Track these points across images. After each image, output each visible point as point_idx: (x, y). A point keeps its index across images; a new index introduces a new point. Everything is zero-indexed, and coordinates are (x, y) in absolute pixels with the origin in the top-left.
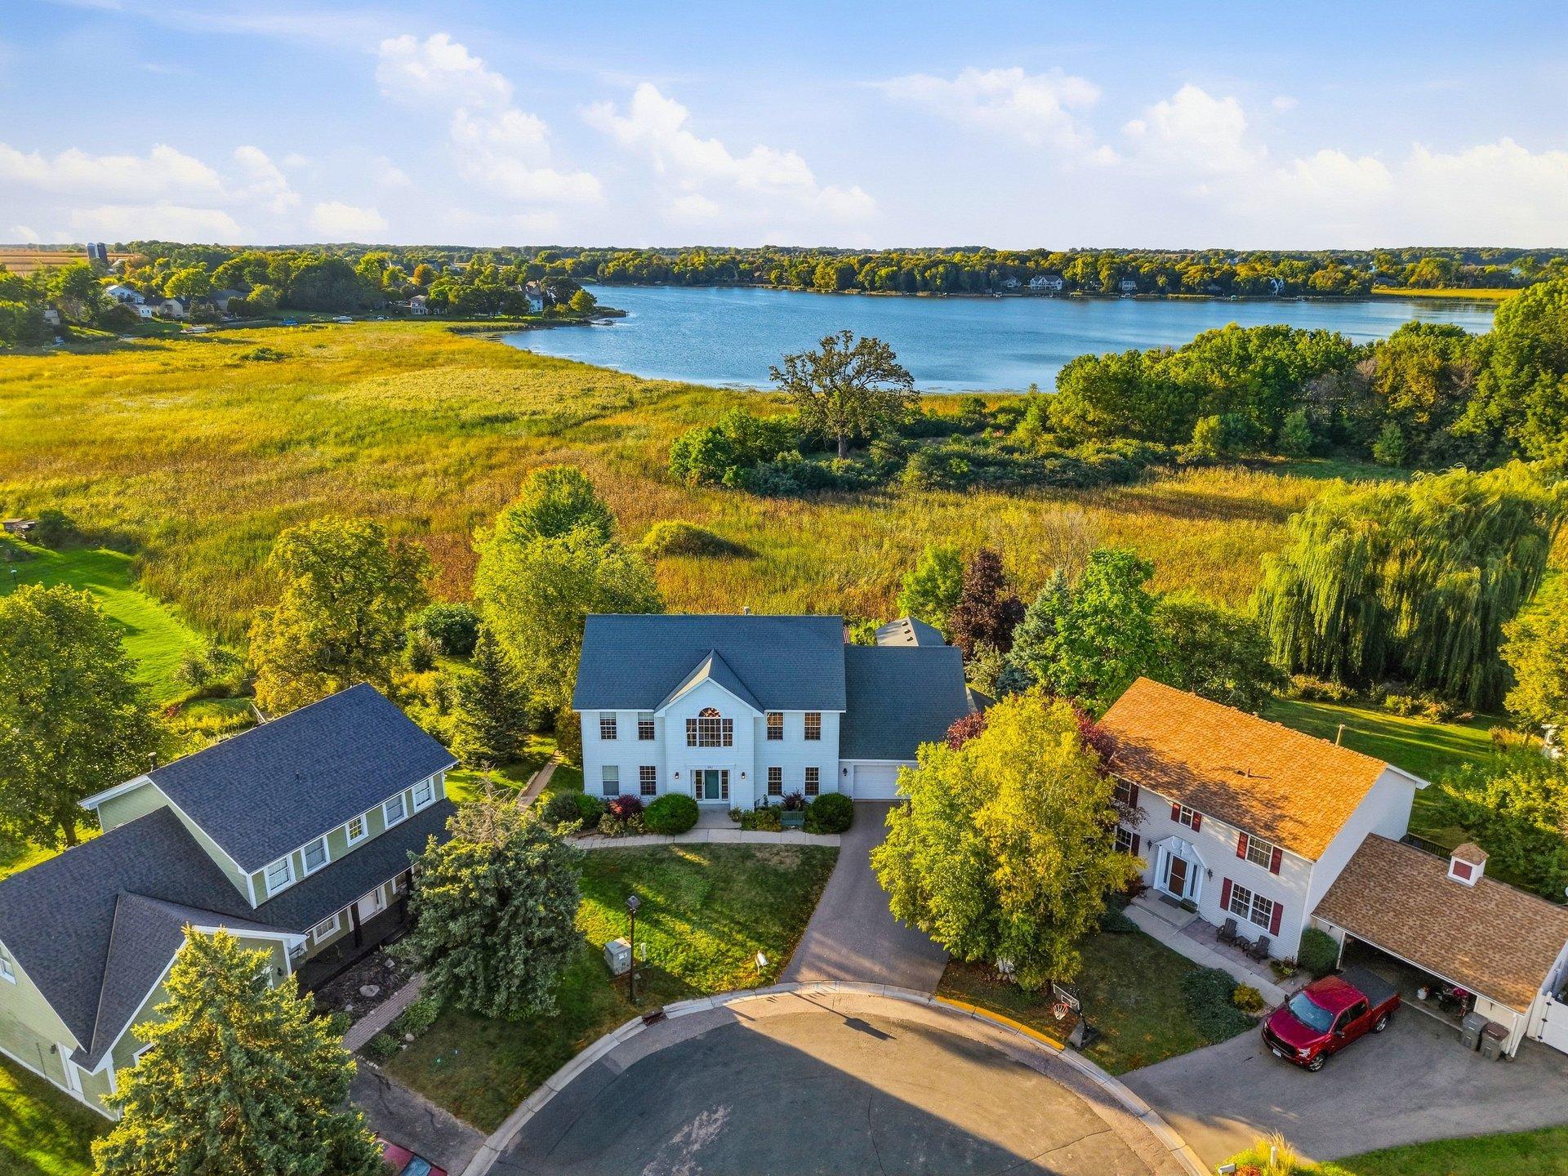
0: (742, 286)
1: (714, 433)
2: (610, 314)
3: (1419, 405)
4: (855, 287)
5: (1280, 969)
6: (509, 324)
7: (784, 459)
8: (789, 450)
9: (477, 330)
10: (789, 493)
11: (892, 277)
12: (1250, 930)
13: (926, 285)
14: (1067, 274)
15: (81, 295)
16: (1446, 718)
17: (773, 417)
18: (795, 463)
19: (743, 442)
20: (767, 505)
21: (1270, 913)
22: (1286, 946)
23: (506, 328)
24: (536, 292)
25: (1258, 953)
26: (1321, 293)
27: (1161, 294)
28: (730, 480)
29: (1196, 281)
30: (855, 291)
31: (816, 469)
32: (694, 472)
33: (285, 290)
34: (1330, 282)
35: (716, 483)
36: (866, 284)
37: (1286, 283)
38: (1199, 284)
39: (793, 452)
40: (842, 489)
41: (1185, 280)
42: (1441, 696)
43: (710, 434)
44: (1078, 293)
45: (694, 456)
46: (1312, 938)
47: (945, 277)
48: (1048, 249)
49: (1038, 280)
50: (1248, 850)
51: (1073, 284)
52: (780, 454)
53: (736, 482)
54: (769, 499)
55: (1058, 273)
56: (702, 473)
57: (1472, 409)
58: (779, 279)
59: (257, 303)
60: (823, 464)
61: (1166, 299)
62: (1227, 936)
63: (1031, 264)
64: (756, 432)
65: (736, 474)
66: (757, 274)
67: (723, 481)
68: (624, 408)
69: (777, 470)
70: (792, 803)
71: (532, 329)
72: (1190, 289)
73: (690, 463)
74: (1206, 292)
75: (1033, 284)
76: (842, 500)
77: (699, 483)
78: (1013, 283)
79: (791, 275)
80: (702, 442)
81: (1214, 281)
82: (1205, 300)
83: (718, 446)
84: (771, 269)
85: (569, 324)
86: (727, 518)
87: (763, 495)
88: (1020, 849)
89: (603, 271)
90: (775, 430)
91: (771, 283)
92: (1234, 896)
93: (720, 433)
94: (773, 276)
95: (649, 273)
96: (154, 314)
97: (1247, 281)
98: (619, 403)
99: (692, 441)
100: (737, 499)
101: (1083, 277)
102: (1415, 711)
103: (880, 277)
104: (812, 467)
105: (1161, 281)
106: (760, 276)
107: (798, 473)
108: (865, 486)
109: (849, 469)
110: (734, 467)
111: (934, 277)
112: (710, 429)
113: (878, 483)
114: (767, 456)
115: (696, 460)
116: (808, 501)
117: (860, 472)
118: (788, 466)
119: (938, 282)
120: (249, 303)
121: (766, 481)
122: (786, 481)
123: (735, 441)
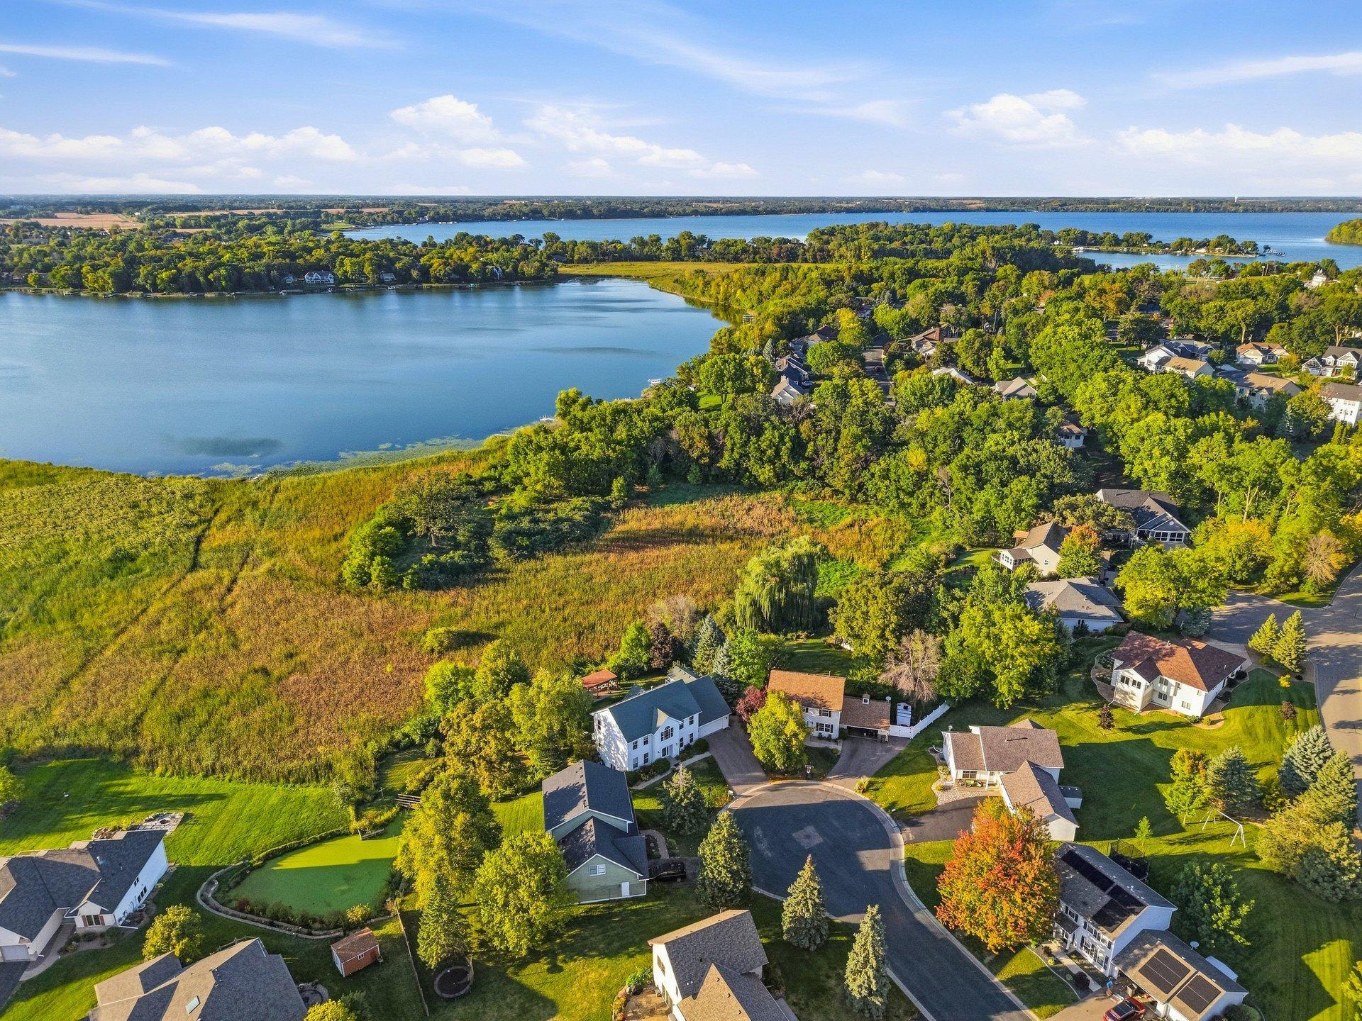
3: (703, 455)
4: (135, 289)
5: (836, 741)
10: (447, 585)
11: (174, 279)
12: (825, 734)
13: (211, 286)
14: (339, 272)
16: (808, 637)
21: (830, 728)
22: (835, 735)
25: (829, 739)
28: (409, 584)
29: (442, 273)
30: (138, 294)
32: (376, 583)
35: (397, 588)
36: (148, 286)
37: (503, 272)
38: (444, 275)
41: (432, 272)
42: (804, 630)
46: (841, 730)
47: (229, 278)
49: (311, 276)
50: (822, 714)
51: (346, 280)
53: (413, 585)
54: (440, 592)
55: (328, 268)
57: (726, 455)
62: (820, 738)
65: (412, 579)
67: (404, 586)
70: (688, 747)
72: (438, 280)
74: (449, 280)
75: (307, 278)
77: (383, 590)
78: (290, 279)
81: (454, 271)
87: (435, 590)
88: (796, 735)
92: (820, 726)
97: (478, 272)
101: (352, 275)
102: (798, 637)
103: (162, 280)
105: (415, 274)
108: (481, 567)
109: (463, 557)
111: (218, 278)
116: (466, 588)
119: (223, 283)
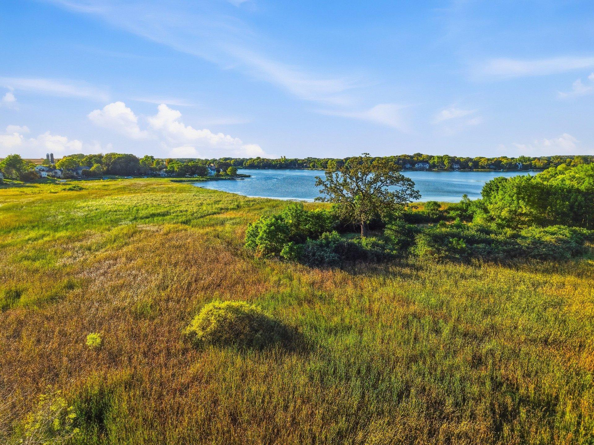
0: (298, 169)
1: (277, 219)
2: (243, 177)
6: (199, 179)
7: (326, 238)
8: (330, 232)
9: (184, 181)
10: (332, 264)
14: (431, 162)
15: (14, 167)
17: (318, 210)
18: (335, 240)
19: (297, 225)
20: (316, 275)
23: (197, 181)
24: (213, 168)
26: (538, 168)
27: (471, 169)
28: (286, 253)
29: (485, 164)
31: (351, 245)
32: (261, 247)
33: (108, 167)
34: (542, 164)
35: (276, 255)
37: (523, 165)
38: (486, 165)
39: (334, 232)
40: (372, 261)
41: (480, 164)
43: (273, 220)
44: (436, 169)
45: (260, 235)
48: (421, 153)
49: (418, 165)
51: (434, 166)
52: (324, 235)
53: (291, 255)
54: (317, 270)
55: (427, 162)
56: (266, 248)
58: (314, 166)
59: (94, 172)
60: (355, 241)
61: (473, 171)
63: (415, 159)
64: (306, 219)
65: (291, 249)
66: (305, 165)
67: (281, 254)
68: (233, 209)
69: (321, 245)
71: (208, 181)
72: (483, 167)
73: (257, 241)
74: (489, 168)
75: (416, 166)
76: (374, 271)
77: (264, 255)
78: (408, 166)
79: (318, 164)
80: (267, 225)
81: (493, 164)
82: (490, 171)
83: (279, 229)
84: (310, 163)
85: (225, 179)
86: (282, 289)
87: (312, 266)
89: (245, 164)
90: (319, 217)
91: (310, 167)
93: (282, 219)
94: (311, 165)
95: (263, 165)
96: (48, 175)
97: (507, 164)
98: (231, 206)
99: (261, 225)
100: (291, 268)
101: (437, 163)
104: (348, 244)
105: (470, 164)
106: (306, 165)
107: (339, 249)
108: (389, 258)
109: (374, 245)
110: (290, 244)
112: (275, 217)
113: (399, 256)
114: (314, 235)
115: (261, 238)
116: (349, 272)
117: (383, 248)
118: (329, 242)
120: (90, 171)
121: (314, 255)
122: (329, 255)
123: (291, 226)
